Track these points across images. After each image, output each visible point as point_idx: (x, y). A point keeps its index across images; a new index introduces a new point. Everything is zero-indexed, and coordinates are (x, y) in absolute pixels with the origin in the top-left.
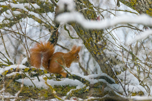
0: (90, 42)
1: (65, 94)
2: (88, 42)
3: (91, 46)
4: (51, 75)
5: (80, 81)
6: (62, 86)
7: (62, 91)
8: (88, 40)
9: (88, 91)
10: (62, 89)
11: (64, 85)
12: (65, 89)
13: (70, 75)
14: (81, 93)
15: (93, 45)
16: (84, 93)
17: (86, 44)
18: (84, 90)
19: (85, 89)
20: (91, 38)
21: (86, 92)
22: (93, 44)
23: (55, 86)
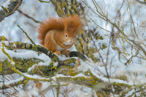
0: (64, 9)
1: (25, 69)
2: (61, 8)
3: (64, 13)
4: (9, 44)
5: (47, 55)
6: (22, 59)
7: (22, 65)
8: (61, 5)
9: (55, 69)
10: (22, 63)
11: (25, 58)
12: (27, 63)
13: (35, 45)
14: (47, 70)
15: (67, 12)
16: (50, 70)
17: (58, 10)
18: (50, 67)
19: (53, 66)
20: (65, 3)
21: (53, 69)
22: (68, 10)
23: (13, 58)
